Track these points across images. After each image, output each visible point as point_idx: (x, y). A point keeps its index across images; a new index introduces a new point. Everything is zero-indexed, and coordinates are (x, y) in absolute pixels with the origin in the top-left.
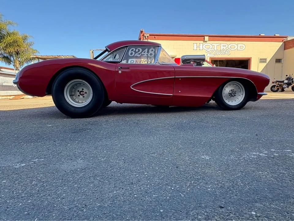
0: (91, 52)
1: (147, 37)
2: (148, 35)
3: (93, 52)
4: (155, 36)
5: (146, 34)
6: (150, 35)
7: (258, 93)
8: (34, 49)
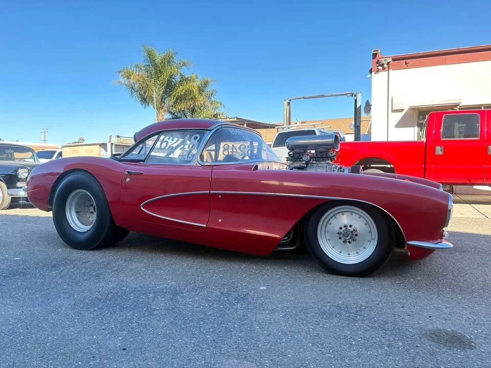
0: (286, 103)
1: (385, 66)
2: (389, 60)
3: (289, 103)
4: (408, 61)
5: (383, 60)
6: (394, 60)
7: (408, 241)
8: (217, 101)
